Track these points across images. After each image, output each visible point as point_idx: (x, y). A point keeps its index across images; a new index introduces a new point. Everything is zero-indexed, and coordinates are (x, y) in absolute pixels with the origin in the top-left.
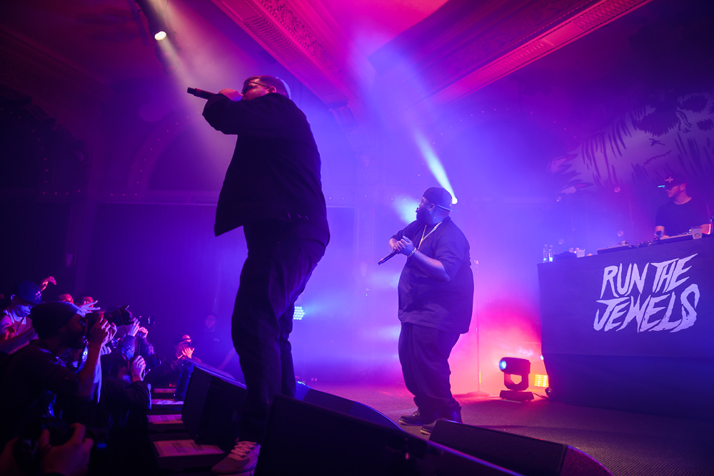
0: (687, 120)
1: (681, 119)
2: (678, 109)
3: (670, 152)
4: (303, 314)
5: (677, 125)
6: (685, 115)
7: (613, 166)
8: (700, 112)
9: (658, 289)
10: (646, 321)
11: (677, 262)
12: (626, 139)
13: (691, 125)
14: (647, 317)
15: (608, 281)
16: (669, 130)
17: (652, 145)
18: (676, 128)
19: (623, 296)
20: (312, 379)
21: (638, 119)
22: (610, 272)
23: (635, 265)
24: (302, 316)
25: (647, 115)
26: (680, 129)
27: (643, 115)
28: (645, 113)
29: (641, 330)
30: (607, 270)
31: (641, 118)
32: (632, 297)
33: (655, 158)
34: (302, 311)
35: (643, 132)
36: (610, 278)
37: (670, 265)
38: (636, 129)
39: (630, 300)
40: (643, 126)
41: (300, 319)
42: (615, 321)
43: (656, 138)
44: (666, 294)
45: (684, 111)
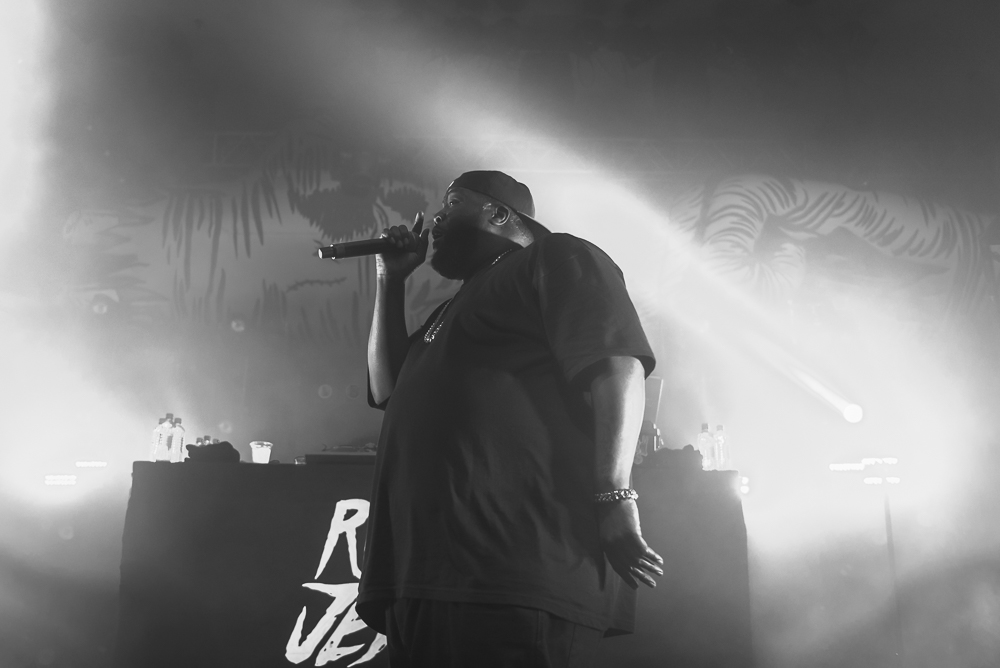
1: (379, 222)
2: (379, 201)
3: (343, 279)
6: (387, 218)
7: (223, 273)
15: (343, 537)
16: (355, 236)
21: (302, 192)
22: (350, 514)
25: (321, 189)
27: (315, 187)
28: (318, 185)
30: (342, 506)
31: (309, 192)
33: (311, 282)
35: (307, 221)
36: (350, 527)
38: (293, 209)
40: (309, 209)
42: (347, 641)
45: (388, 209)
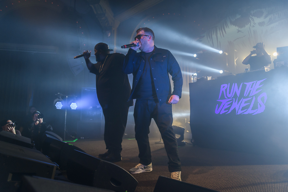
0: (254, 22)
2: (251, 16)
3: (245, 36)
4: (77, 106)
5: (250, 24)
6: (253, 19)
7: (220, 42)
8: (260, 18)
9: (247, 95)
10: (241, 109)
11: (256, 82)
12: (227, 29)
13: (255, 24)
14: (241, 108)
15: (223, 91)
16: (246, 26)
17: (238, 32)
18: (249, 25)
19: (230, 98)
20: (81, 138)
21: (232, 21)
22: (224, 87)
23: (236, 84)
24: (76, 108)
26: (250, 25)
28: (236, 18)
29: (238, 114)
30: (222, 86)
31: (234, 20)
32: (234, 99)
33: (238, 38)
34: (76, 105)
36: (224, 89)
37: (253, 84)
38: (231, 25)
39: (233, 100)
40: (235, 23)
41: (75, 109)
42: (225, 110)
43: (240, 29)
44: (250, 97)
45: (253, 17)
